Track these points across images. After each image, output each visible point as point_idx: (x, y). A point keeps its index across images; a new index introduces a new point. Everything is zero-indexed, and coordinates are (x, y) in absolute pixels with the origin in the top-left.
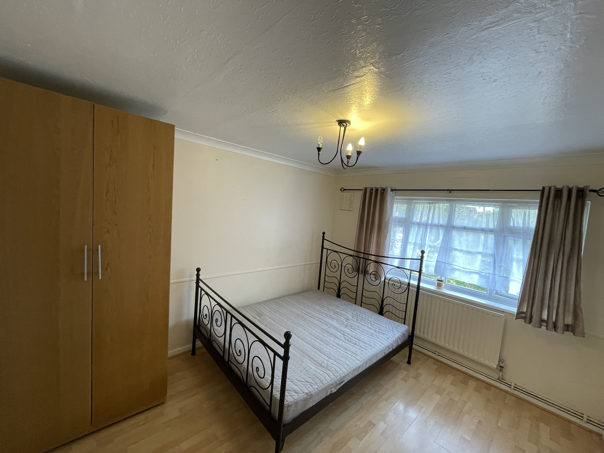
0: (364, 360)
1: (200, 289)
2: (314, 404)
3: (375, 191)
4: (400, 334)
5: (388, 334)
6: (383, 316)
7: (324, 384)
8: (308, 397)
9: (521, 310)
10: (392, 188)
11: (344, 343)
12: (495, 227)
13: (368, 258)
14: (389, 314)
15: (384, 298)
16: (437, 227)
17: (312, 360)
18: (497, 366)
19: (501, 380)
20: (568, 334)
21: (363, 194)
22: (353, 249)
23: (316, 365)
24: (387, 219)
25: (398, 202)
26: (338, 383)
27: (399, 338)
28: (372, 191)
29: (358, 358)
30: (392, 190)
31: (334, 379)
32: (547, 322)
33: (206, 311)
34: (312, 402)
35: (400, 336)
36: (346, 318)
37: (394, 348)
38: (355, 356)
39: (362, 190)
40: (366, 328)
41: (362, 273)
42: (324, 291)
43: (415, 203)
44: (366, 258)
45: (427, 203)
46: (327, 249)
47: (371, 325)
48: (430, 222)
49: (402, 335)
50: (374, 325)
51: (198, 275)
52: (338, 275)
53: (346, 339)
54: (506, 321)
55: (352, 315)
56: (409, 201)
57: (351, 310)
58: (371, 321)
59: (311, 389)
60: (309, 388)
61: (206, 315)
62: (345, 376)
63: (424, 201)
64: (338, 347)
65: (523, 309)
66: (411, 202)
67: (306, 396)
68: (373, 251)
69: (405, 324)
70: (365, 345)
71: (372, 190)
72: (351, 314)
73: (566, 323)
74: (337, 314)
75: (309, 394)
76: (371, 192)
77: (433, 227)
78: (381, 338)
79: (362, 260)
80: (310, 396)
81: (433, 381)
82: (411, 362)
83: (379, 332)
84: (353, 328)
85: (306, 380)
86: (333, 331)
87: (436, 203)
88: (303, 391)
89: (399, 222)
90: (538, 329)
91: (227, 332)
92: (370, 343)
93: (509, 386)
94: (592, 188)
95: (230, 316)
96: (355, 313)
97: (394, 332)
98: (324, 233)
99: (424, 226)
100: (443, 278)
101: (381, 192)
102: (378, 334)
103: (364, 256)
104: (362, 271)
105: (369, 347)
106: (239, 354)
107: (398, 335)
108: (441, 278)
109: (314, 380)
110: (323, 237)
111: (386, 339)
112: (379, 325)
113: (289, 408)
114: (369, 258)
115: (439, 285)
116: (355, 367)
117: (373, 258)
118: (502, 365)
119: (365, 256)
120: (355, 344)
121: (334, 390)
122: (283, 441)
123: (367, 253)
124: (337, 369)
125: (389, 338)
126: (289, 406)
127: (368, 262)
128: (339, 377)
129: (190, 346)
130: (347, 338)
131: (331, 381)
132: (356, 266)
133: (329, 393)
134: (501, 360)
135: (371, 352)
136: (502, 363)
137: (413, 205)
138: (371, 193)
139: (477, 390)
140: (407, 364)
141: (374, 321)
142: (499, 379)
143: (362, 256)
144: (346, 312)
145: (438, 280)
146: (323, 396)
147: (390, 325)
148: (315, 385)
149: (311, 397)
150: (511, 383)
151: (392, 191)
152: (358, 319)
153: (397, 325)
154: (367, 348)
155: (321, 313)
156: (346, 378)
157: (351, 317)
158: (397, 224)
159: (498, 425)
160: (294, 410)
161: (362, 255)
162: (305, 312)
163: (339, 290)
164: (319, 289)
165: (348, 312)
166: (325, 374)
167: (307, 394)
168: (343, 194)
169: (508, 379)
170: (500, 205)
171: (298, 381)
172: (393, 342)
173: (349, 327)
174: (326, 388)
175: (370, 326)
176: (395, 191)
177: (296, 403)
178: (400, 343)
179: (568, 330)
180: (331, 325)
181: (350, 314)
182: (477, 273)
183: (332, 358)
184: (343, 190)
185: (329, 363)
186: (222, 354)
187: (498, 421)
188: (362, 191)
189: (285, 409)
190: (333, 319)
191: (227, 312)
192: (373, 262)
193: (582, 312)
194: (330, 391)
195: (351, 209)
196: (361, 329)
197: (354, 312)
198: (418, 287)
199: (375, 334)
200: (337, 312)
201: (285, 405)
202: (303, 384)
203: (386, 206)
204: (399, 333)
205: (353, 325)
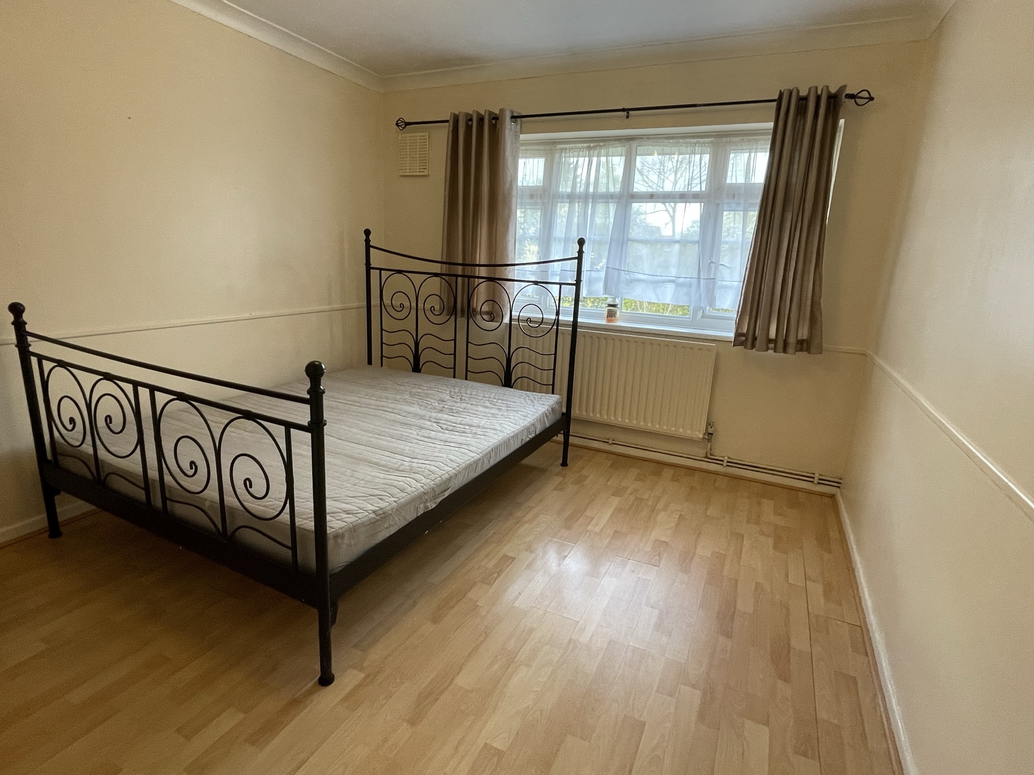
0: (484, 450)
1: (34, 360)
2: (392, 533)
3: (477, 121)
4: (546, 408)
5: (524, 410)
6: (512, 387)
7: (409, 493)
8: (378, 518)
9: (740, 331)
10: (513, 113)
11: (440, 434)
12: (703, 189)
13: (473, 275)
14: (522, 382)
15: (512, 351)
16: (604, 200)
17: (373, 465)
18: (704, 434)
19: (709, 457)
20: (803, 355)
21: (451, 129)
22: (440, 260)
23: (387, 471)
24: (507, 186)
25: (528, 150)
26: (438, 491)
27: (546, 414)
28: (470, 123)
29: (471, 448)
30: (513, 117)
31: (428, 483)
32: (775, 341)
33: (69, 410)
34: (387, 528)
35: (547, 412)
36: (438, 399)
37: (537, 433)
38: (466, 448)
39: (447, 121)
40: (481, 409)
41: (462, 315)
42: (382, 365)
43: (562, 150)
44: (469, 274)
45: (585, 150)
46: (381, 270)
47: (491, 404)
48: (591, 190)
49: (551, 410)
50: (497, 402)
51: (19, 325)
52: (410, 324)
53: (444, 428)
54: (718, 355)
55: (450, 394)
56: (548, 147)
57: (447, 387)
58: (490, 398)
59: (383, 504)
60: (379, 503)
61: (72, 420)
62: (451, 477)
63: (578, 145)
64: (429, 441)
65: (742, 330)
66: (554, 149)
67: (373, 515)
68: (482, 257)
69: (555, 392)
70: (483, 430)
71: (471, 120)
72: (448, 392)
73: (800, 338)
74: (418, 395)
75: (380, 512)
76: (467, 124)
77: (600, 200)
78: (512, 417)
79: (460, 279)
80: (382, 516)
81: (608, 481)
82: (568, 463)
83: (508, 410)
84: (455, 411)
85: (369, 493)
86: (414, 420)
87: (601, 147)
88: (365, 509)
89: (532, 197)
90: (764, 352)
91: (145, 436)
92: (492, 427)
93: (720, 462)
94: (849, 91)
95: (147, 391)
96: (457, 391)
97: (535, 407)
98: (367, 233)
99: (581, 200)
100: (617, 301)
101: (490, 122)
102: (505, 414)
103: (464, 270)
104: (462, 310)
105: (492, 432)
106: (191, 472)
107: (544, 410)
108: (614, 299)
109: (387, 490)
110: (367, 241)
111: (523, 418)
112: (506, 400)
113: (339, 541)
114: (475, 273)
115: (611, 315)
116: (468, 462)
117: (483, 272)
118: (710, 431)
119: (466, 271)
120: (464, 432)
121: (432, 505)
122: (335, 605)
123: (470, 263)
124: (433, 468)
125: (527, 415)
126: (337, 536)
127: (474, 281)
128: (439, 480)
129: (40, 519)
130: (444, 426)
131: (422, 487)
132: (448, 298)
133: (421, 512)
134: (709, 424)
135: (497, 438)
136: (711, 428)
137: (557, 156)
138: (469, 128)
139: (674, 479)
140: (561, 467)
141: (497, 397)
142: (706, 457)
143: (460, 273)
144: (438, 391)
145: (610, 305)
146: (411, 517)
147: (527, 398)
148: (390, 497)
149: (384, 518)
150: (724, 457)
151: (514, 120)
152: (464, 398)
153: (539, 397)
154: (486, 434)
155: (383, 398)
156: (453, 482)
157: (448, 397)
158: (528, 201)
159: (707, 514)
160: (349, 545)
161: (459, 270)
162: (347, 400)
163: (417, 357)
164: (370, 362)
165: (440, 390)
166: (408, 479)
167: (374, 512)
168: (404, 135)
169: (719, 453)
170: (712, 142)
171: (351, 497)
172: (535, 420)
173: (447, 411)
174: (413, 500)
175: (488, 405)
176: (519, 120)
177: (353, 529)
178: (548, 425)
179: (801, 350)
180: (409, 413)
181: (446, 394)
182: (673, 281)
183: (419, 458)
184: (404, 124)
185: (414, 465)
186: (141, 495)
187: (707, 509)
188: (448, 124)
189: (330, 544)
190: (411, 404)
191: (136, 384)
192: (484, 280)
193: (821, 314)
194: (422, 506)
195: (426, 173)
196: (470, 411)
197: (453, 390)
198: (575, 324)
199: (500, 413)
200: (417, 394)
201: (329, 534)
202: (362, 500)
203: (504, 157)
204: (545, 406)
205: (454, 408)
